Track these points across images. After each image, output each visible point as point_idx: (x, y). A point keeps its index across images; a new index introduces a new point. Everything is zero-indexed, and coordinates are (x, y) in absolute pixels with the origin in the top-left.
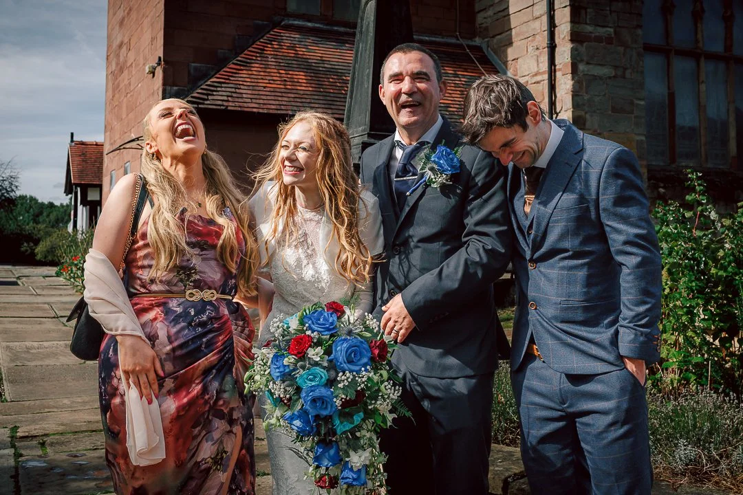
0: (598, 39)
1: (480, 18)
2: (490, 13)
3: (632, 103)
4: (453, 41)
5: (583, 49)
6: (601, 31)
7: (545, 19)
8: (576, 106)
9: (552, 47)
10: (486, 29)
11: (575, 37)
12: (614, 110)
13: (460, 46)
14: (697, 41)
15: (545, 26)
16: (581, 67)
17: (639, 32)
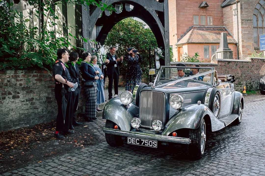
0: (246, 27)
1: (224, 22)
2: (226, 22)
3: (251, 37)
4: (220, 27)
5: (243, 29)
6: (246, 26)
7: (237, 24)
8: (242, 38)
9: (238, 29)
10: (226, 24)
11: (242, 27)
12: (248, 38)
13: (221, 28)
14: (263, 25)
15: (237, 25)
16: (243, 32)
17: (252, 25)
